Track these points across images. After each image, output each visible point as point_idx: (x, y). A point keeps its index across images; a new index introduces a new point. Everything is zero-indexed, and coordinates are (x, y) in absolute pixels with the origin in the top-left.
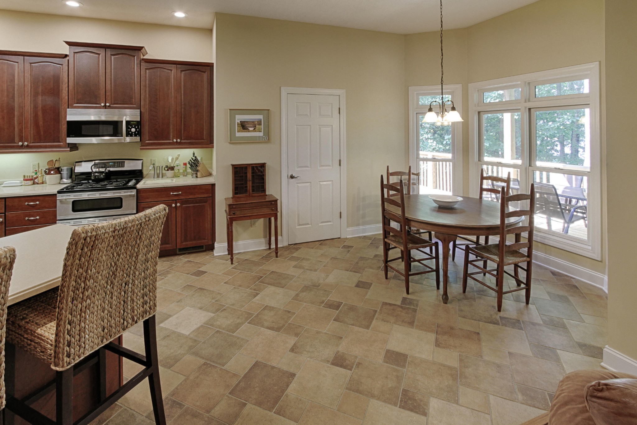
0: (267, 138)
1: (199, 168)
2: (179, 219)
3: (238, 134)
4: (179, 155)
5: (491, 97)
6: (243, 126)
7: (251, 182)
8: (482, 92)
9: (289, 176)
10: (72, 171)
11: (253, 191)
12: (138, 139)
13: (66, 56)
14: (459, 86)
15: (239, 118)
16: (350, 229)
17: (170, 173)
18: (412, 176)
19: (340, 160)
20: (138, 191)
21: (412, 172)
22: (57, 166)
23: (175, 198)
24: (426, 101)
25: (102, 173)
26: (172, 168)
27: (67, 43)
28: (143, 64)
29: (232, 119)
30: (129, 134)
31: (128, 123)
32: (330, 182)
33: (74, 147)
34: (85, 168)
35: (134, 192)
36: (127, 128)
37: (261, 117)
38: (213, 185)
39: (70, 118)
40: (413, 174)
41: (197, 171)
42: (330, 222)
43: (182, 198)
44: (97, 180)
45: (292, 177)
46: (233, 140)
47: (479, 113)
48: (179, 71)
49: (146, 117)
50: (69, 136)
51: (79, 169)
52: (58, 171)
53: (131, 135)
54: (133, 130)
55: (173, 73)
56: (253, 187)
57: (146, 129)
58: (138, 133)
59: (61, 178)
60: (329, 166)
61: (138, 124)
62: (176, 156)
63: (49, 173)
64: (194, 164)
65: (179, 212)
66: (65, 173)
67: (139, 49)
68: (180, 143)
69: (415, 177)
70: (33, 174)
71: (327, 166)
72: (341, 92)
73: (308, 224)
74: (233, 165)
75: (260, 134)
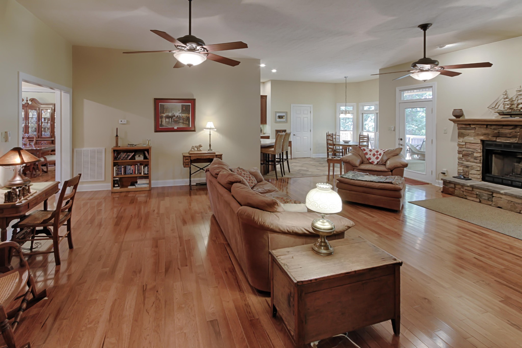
0: (286, 122)
3: (278, 120)
5: (366, 108)
6: (279, 117)
8: (363, 106)
14: (355, 104)
15: (278, 114)
16: (314, 154)
18: (337, 136)
19: (310, 130)
21: (337, 134)
24: (343, 108)
29: (276, 115)
32: (307, 138)
37: (284, 114)
38: (270, 136)
40: (337, 135)
42: (307, 151)
45: (294, 135)
46: (276, 122)
47: (362, 114)
60: (307, 132)
69: (338, 137)
71: (306, 132)
72: (311, 105)
74: (276, 130)
75: (284, 120)
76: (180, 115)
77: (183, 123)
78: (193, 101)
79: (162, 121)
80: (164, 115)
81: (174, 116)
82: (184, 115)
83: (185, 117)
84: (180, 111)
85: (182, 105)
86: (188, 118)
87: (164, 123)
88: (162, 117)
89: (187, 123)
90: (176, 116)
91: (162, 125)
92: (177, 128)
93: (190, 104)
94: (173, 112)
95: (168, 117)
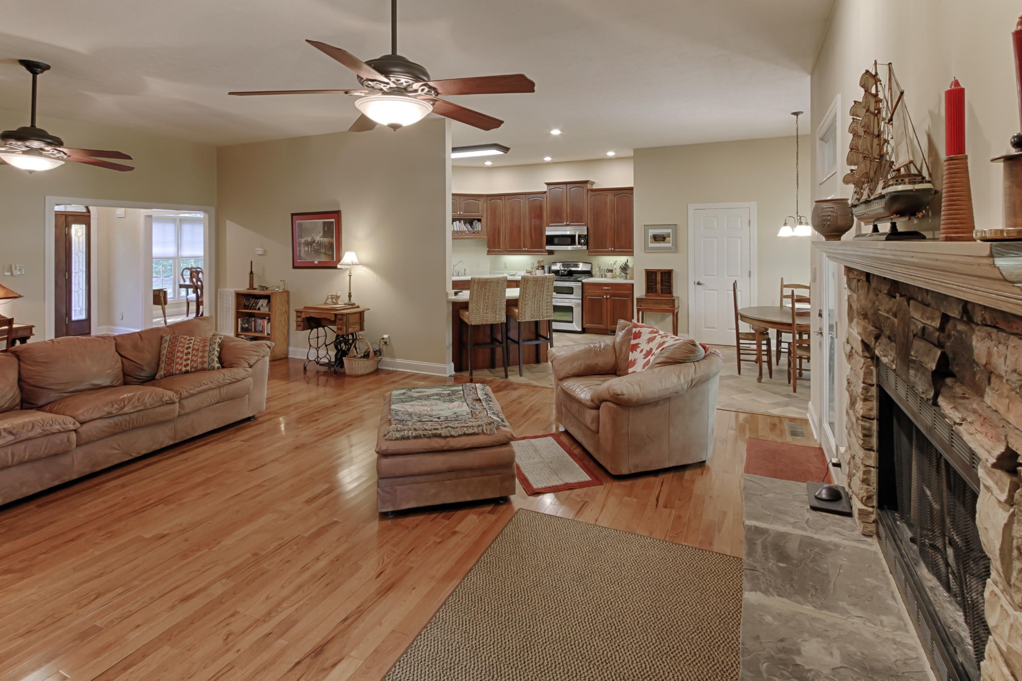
0: (675, 249)
1: (628, 272)
2: (609, 307)
3: (651, 245)
4: (616, 261)
6: (656, 238)
7: (660, 285)
9: (696, 283)
10: (550, 268)
11: (662, 292)
12: (585, 247)
13: (545, 192)
15: (652, 232)
17: (609, 274)
19: (750, 272)
20: (583, 284)
22: (542, 265)
23: (607, 292)
25: (565, 270)
26: (611, 271)
27: (546, 183)
28: (589, 192)
29: (647, 232)
30: (580, 243)
31: (580, 236)
33: (551, 252)
34: (557, 267)
35: (580, 284)
36: (579, 240)
37: (670, 231)
38: (633, 285)
39: (548, 233)
41: (627, 274)
43: (610, 292)
44: (563, 275)
45: (699, 284)
46: (646, 249)
48: (613, 195)
49: (591, 231)
50: (547, 245)
51: (554, 268)
52: (543, 267)
53: (582, 245)
54: (583, 241)
55: (610, 197)
56: (661, 289)
57: (591, 240)
58: (587, 244)
59: (544, 273)
60: (738, 276)
61: (586, 237)
62: (614, 261)
63: (538, 269)
64: (625, 268)
65: (609, 302)
66: (546, 269)
67: (586, 182)
68: (614, 251)
70: (531, 269)
71: (735, 276)
72: (752, 205)
73: (714, 328)
74: (646, 270)
75: (670, 245)
76: (322, 239)
77: (325, 254)
78: (337, 214)
79: (300, 251)
80: (303, 240)
81: (314, 242)
82: (326, 240)
83: (327, 244)
84: (322, 234)
85: (324, 222)
86: (332, 244)
87: (303, 254)
88: (300, 244)
89: (330, 253)
90: (316, 242)
91: (300, 258)
92: (318, 262)
93: (333, 220)
94: (313, 235)
95: (308, 244)
